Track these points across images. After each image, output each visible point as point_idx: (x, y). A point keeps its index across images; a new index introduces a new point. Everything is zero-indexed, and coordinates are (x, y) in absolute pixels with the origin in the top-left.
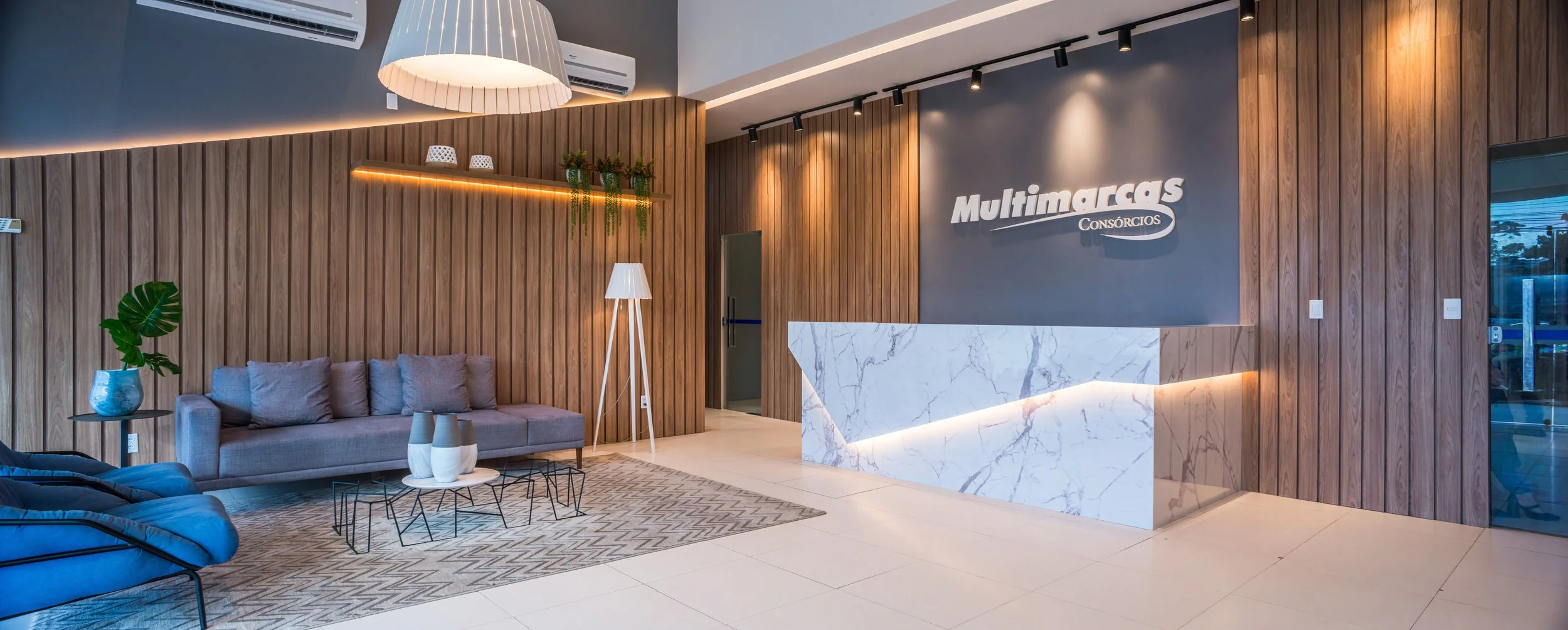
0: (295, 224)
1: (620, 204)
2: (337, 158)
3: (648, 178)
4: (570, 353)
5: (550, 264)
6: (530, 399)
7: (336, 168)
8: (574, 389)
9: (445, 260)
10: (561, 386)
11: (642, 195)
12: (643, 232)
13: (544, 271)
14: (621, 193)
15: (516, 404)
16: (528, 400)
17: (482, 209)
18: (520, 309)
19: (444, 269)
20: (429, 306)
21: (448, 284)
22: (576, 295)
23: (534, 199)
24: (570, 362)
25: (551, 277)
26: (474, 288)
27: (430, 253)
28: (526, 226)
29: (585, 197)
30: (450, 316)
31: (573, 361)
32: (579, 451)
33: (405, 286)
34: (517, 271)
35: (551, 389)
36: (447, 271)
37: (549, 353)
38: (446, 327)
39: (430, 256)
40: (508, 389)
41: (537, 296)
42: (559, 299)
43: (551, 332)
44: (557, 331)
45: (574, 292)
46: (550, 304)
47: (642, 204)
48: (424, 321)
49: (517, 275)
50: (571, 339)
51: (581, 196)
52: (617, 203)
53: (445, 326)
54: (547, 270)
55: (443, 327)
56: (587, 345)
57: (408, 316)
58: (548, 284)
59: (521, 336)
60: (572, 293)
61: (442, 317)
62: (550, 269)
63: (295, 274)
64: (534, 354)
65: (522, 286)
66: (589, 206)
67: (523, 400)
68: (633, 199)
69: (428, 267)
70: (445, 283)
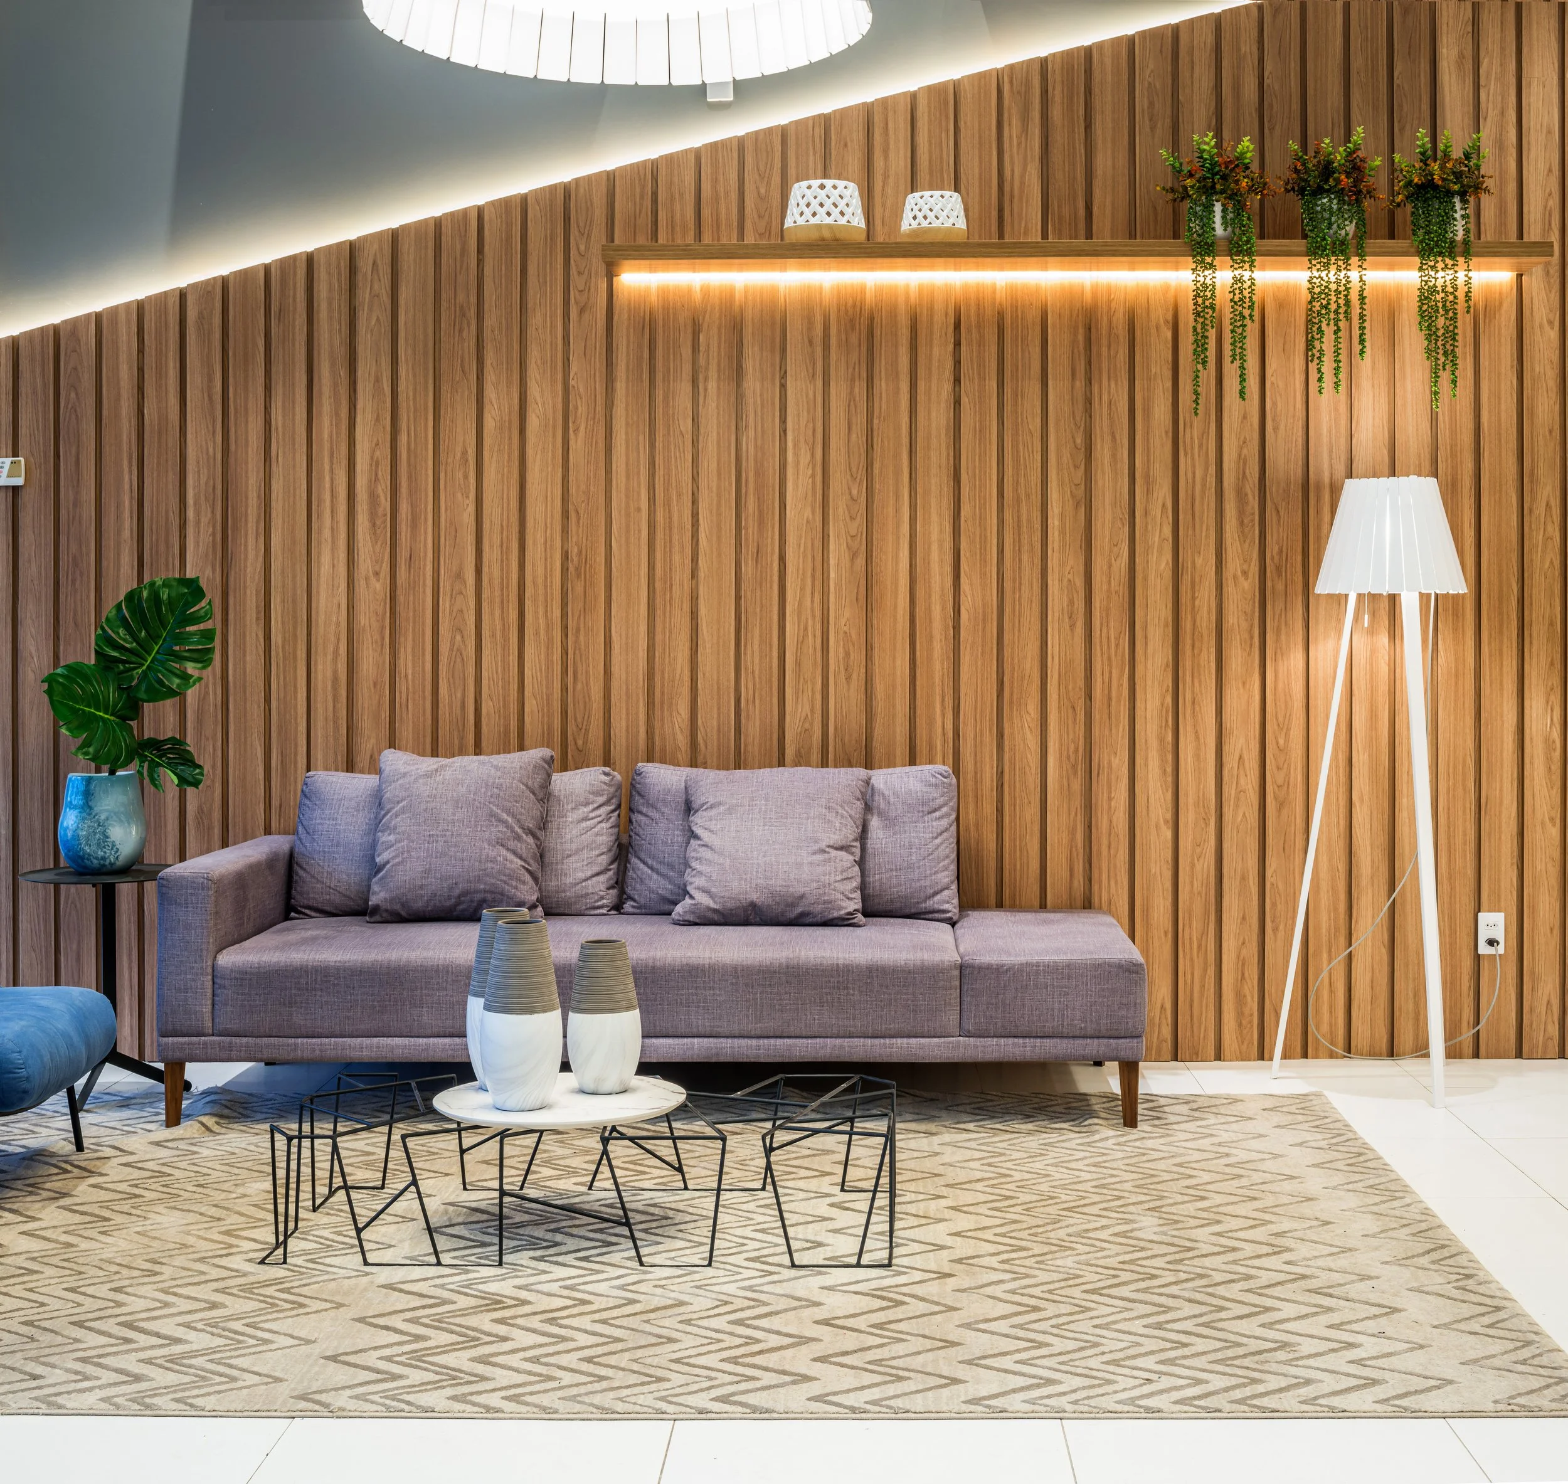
0: (489, 423)
1: (1362, 290)
2: (582, 247)
3: (1463, 195)
4: (1230, 762)
5: (1162, 492)
6: (1101, 895)
7: (579, 273)
8: (1244, 878)
9: (855, 492)
10: (1198, 867)
11: (1440, 254)
12: (1445, 376)
13: (1146, 513)
14: (1362, 256)
15: (1056, 909)
16: (1096, 900)
17: (957, 344)
18: (1072, 626)
19: (852, 518)
20: (810, 623)
21: (861, 561)
22: (1249, 585)
23: (1110, 301)
24: (1229, 790)
25: (1168, 531)
26: (935, 567)
27: (813, 476)
28: (1089, 381)
29: (1238, 280)
30: (869, 648)
31: (1240, 791)
32: (1130, 1071)
33: (748, 570)
34: (1062, 517)
35: (1168, 874)
36: (858, 525)
37: (1163, 760)
38: (858, 677)
39: (814, 483)
40: (1035, 865)
41: (1124, 591)
42: (1194, 598)
43: (1169, 700)
44: (1189, 696)
45: (1245, 573)
46: (1166, 613)
47: (1440, 282)
48: (798, 663)
49: (1062, 532)
50: (1232, 719)
51: (1223, 276)
52: (1347, 289)
53: (855, 676)
54: (1155, 510)
55: (848, 678)
56: (1287, 740)
57: (756, 647)
58: (1160, 552)
59: (1074, 708)
60: (1235, 577)
61: (847, 654)
62: (1164, 505)
63: (491, 546)
64: (1115, 762)
65: (1075, 563)
66: (1251, 307)
67: (1079, 901)
68: (1409, 267)
69: (808, 513)
70: (854, 556)
